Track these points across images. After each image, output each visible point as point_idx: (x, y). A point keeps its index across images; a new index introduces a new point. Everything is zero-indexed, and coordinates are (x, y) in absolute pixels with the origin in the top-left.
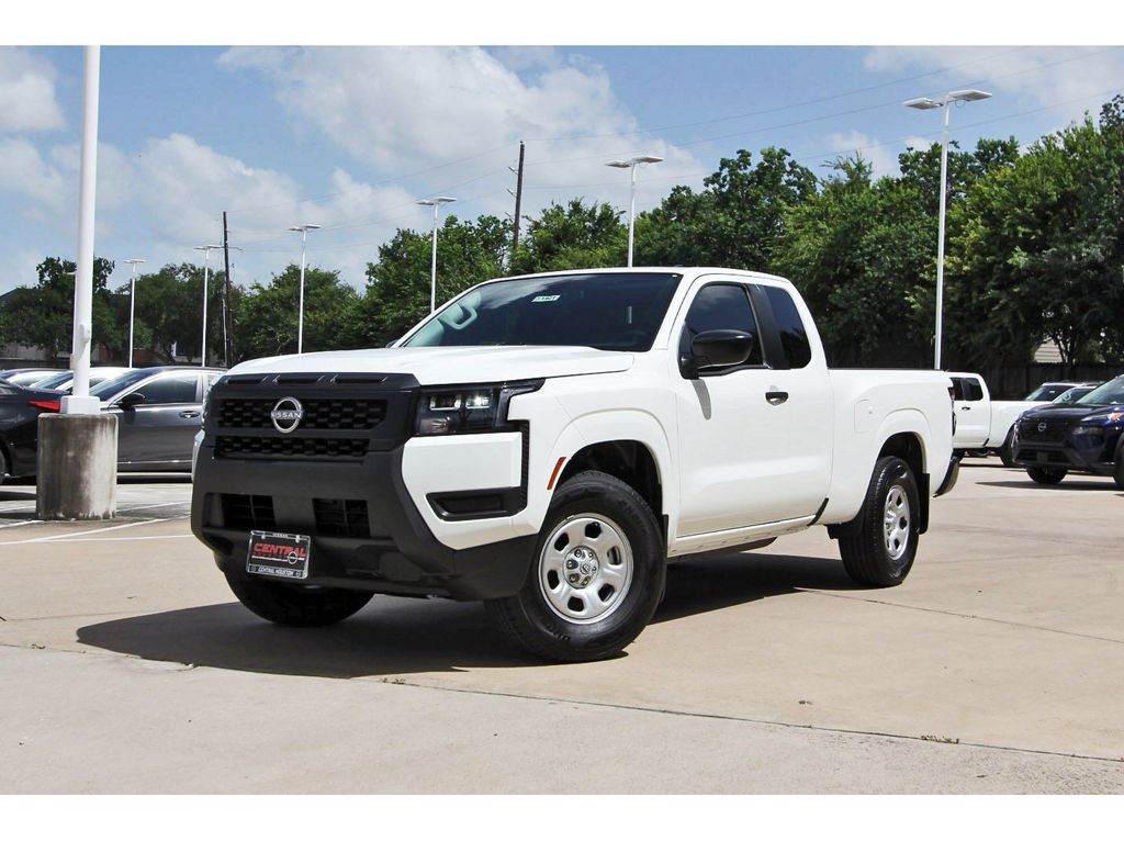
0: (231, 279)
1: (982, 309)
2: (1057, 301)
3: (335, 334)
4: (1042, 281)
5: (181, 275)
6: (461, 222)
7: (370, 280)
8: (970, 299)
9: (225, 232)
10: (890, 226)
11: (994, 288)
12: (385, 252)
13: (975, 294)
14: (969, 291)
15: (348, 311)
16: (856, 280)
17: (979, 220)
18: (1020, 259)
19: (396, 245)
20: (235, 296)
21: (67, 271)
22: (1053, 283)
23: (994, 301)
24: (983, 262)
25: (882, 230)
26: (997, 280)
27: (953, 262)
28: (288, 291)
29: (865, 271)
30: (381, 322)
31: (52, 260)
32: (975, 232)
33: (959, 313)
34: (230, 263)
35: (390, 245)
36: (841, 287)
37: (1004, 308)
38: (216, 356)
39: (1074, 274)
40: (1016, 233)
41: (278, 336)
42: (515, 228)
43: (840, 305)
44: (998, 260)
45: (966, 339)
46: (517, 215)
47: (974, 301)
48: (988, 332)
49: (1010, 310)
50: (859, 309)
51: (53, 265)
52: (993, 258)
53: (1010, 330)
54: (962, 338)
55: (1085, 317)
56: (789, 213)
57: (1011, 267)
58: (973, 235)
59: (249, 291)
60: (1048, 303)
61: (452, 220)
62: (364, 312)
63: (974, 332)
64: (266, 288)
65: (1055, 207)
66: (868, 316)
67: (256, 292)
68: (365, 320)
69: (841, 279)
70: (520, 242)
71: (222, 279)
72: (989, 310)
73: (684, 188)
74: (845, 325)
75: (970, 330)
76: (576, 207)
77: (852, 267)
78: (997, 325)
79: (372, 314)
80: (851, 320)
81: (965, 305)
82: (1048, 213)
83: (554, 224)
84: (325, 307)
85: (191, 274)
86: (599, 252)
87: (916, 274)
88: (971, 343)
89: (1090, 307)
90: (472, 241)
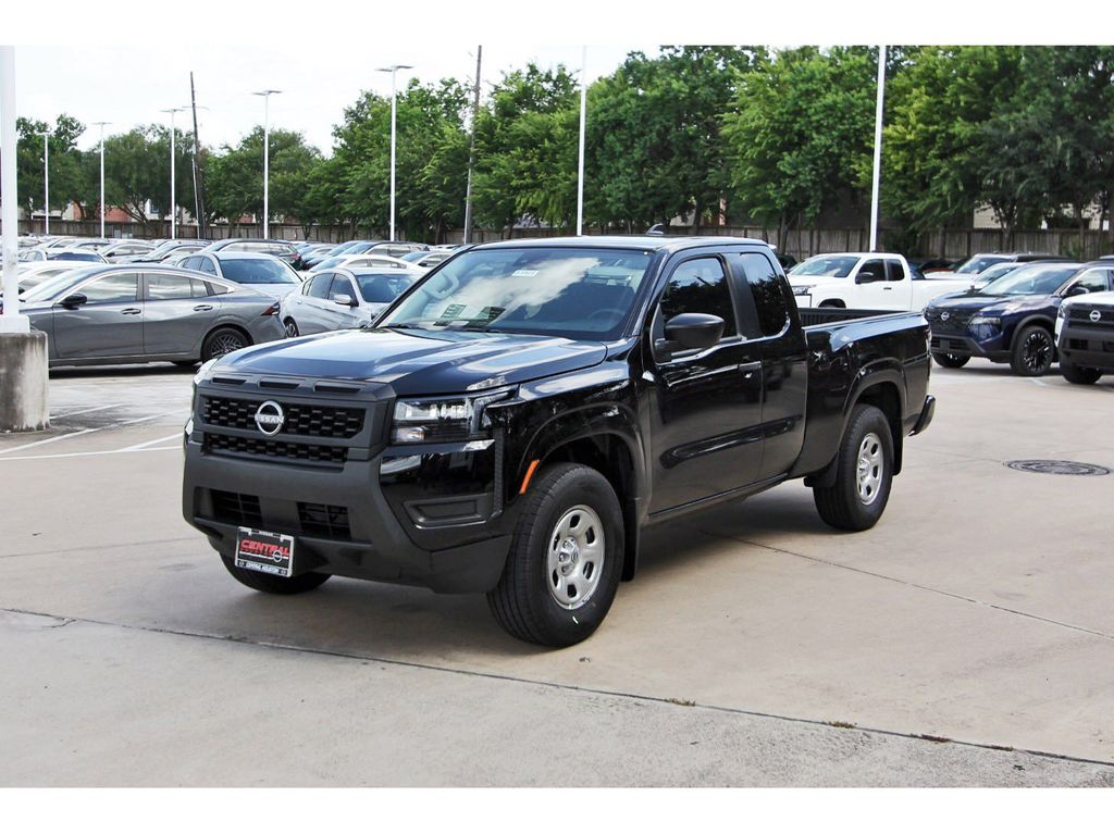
0: (199, 139)
1: (923, 177)
2: (995, 171)
3: (303, 195)
4: (982, 150)
5: (150, 135)
6: (423, 84)
7: (336, 142)
8: (913, 167)
9: (193, 92)
10: (837, 94)
11: (936, 157)
12: (350, 113)
13: (918, 162)
14: (912, 159)
15: (315, 171)
16: (804, 147)
17: (923, 89)
18: (961, 128)
19: (361, 106)
20: (204, 156)
21: (40, 131)
22: (992, 151)
23: (936, 170)
24: (927, 131)
25: (829, 99)
26: (939, 148)
27: (897, 131)
28: (256, 151)
29: (813, 139)
30: (347, 183)
31: (24, 119)
32: (919, 100)
33: (902, 182)
34: (198, 124)
35: (354, 107)
36: (790, 154)
37: (945, 176)
38: (188, 215)
39: (1013, 143)
40: (958, 102)
41: (247, 196)
42: (477, 90)
43: (789, 172)
44: (940, 128)
45: (909, 206)
46: (478, 78)
47: (917, 169)
48: (928, 201)
49: (950, 179)
50: (806, 176)
51: (25, 124)
52: (936, 127)
53: (949, 198)
54: (904, 206)
55: (1021, 186)
56: (742, 80)
57: (953, 136)
58: (916, 105)
59: (219, 153)
60: (988, 171)
61: (415, 82)
62: (331, 173)
63: (917, 199)
64: (235, 149)
65: (997, 77)
66: (814, 182)
67: (226, 153)
68: (332, 181)
69: (789, 147)
70: (481, 104)
71: (192, 139)
72: (931, 178)
73: (639, 53)
74: (793, 191)
75: (912, 197)
76: (533, 71)
77: (800, 134)
78: (936, 193)
79: (338, 175)
80: (798, 188)
81: (908, 173)
82: (989, 82)
83: (514, 89)
84: (292, 168)
85: (160, 134)
86: (557, 115)
87: (863, 142)
88: (913, 211)
89: (1027, 177)
90: (434, 102)
